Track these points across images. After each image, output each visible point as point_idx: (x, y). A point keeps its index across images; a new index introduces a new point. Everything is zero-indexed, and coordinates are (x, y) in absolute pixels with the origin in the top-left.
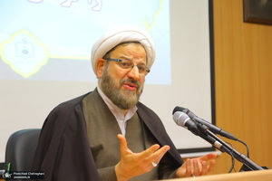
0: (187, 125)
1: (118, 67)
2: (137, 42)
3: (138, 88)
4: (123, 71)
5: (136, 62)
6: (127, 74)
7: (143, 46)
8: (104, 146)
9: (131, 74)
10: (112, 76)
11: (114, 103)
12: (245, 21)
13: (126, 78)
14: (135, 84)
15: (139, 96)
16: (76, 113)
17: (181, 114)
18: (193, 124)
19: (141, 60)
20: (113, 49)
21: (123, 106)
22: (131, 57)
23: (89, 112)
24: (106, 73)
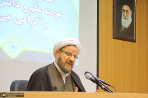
0: (91, 79)
1: (65, 55)
2: (75, 46)
3: (72, 65)
4: (67, 57)
5: (73, 54)
6: (69, 58)
7: (77, 47)
8: (57, 87)
9: (71, 59)
10: (63, 58)
11: (62, 70)
12: (113, 38)
13: (68, 60)
14: (71, 63)
15: (72, 68)
16: (46, 73)
17: (88, 74)
18: (93, 78)
19: (75, 53)
20: (64, 47)
21: (65, 72)
22: (71, 52)
23: (51, 73)
24: (60, 57)
